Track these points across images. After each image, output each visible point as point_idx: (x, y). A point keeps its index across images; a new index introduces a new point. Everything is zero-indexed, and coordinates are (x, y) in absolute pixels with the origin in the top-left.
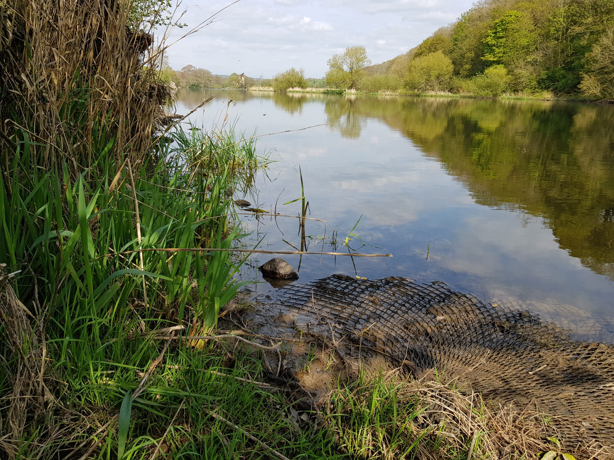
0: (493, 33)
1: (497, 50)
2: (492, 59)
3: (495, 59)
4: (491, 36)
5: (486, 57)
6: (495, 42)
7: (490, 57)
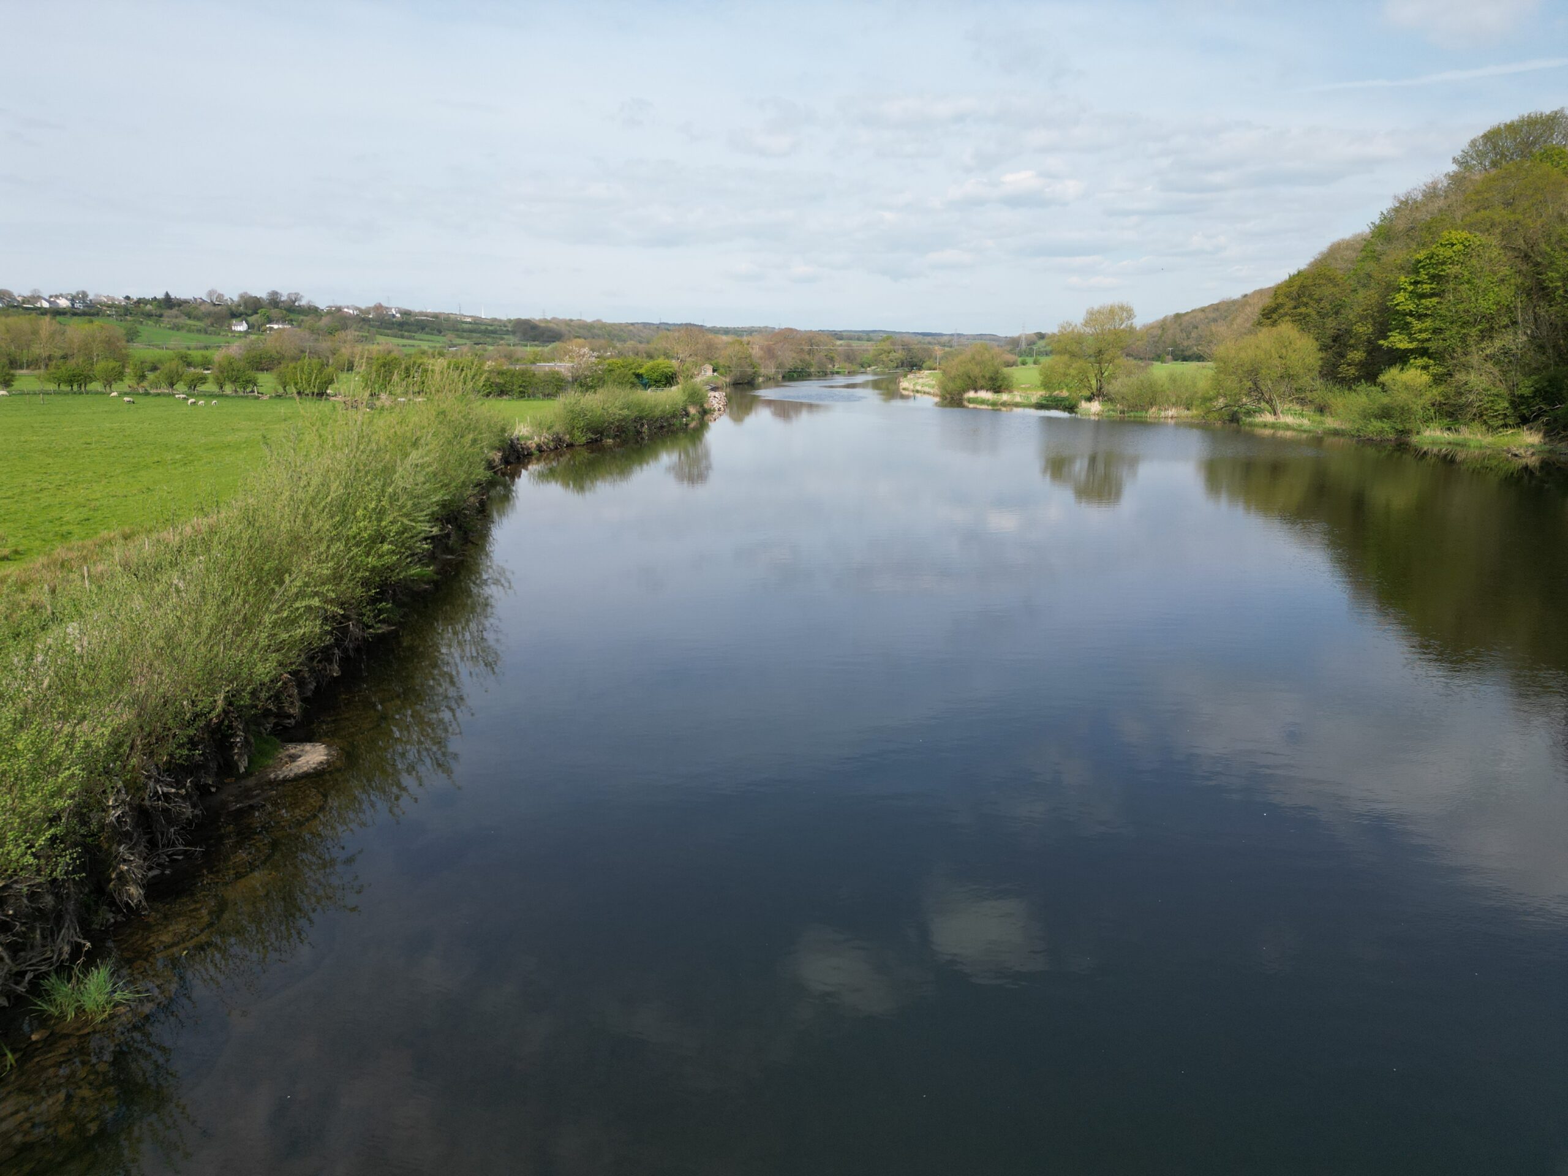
0: (1411, 284)
1: (1417, 325)
2: (1402, 346)
3: (1411, 346)
4: (1405, 290)
5: (1391, 339)
6: (1412, 307)
7: (1398, 341)
